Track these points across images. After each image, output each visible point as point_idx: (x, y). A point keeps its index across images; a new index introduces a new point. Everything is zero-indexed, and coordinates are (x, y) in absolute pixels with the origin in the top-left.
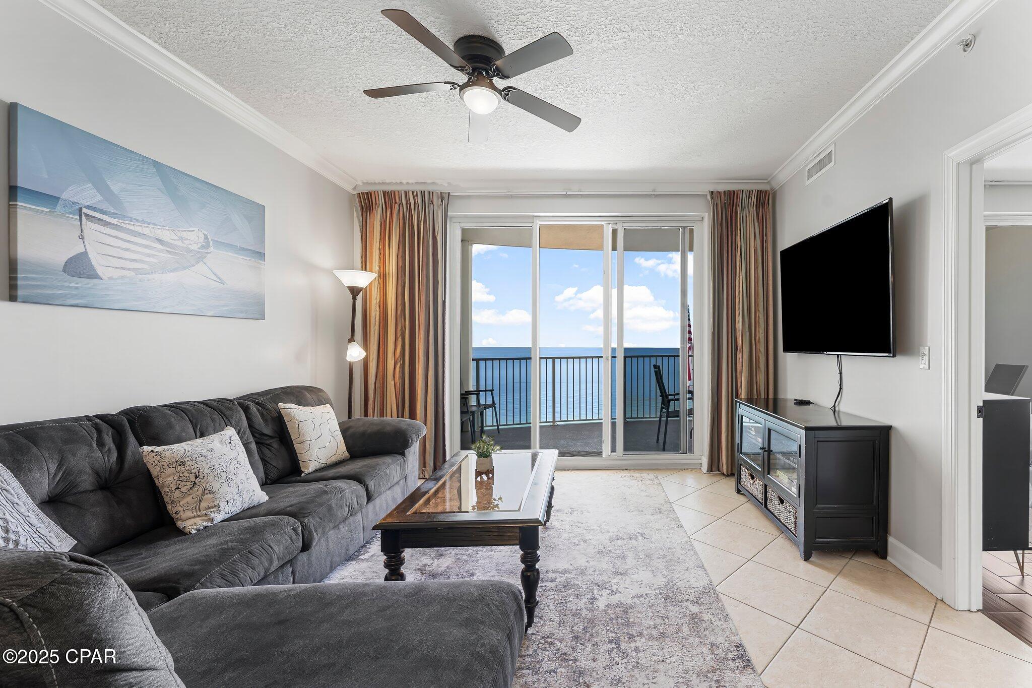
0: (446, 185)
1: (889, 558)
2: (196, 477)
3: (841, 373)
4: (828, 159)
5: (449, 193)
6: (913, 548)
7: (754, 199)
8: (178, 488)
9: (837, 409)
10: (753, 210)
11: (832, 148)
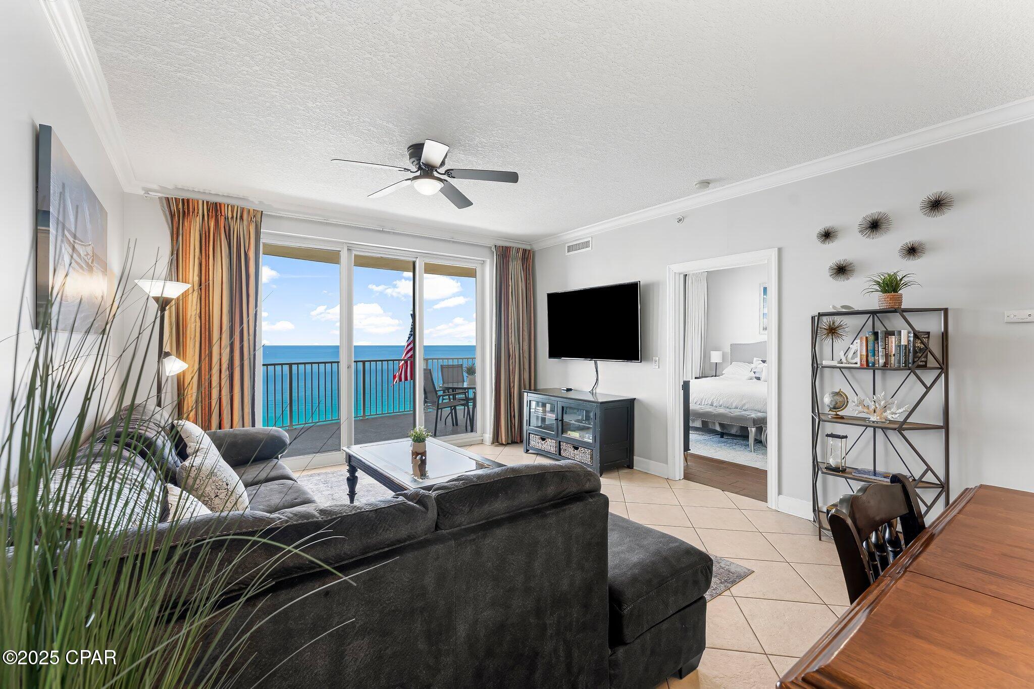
0: (257, 203)
1: (634, 468)
2: (227, 485)
3: (597, 371)
4: (586, 245)
5: (262, 211)
6: (650, 459)
7: (520, 254)
8: (217, 496)
9: (594, 392)
10: (520, 262)
11: (590, 239)
